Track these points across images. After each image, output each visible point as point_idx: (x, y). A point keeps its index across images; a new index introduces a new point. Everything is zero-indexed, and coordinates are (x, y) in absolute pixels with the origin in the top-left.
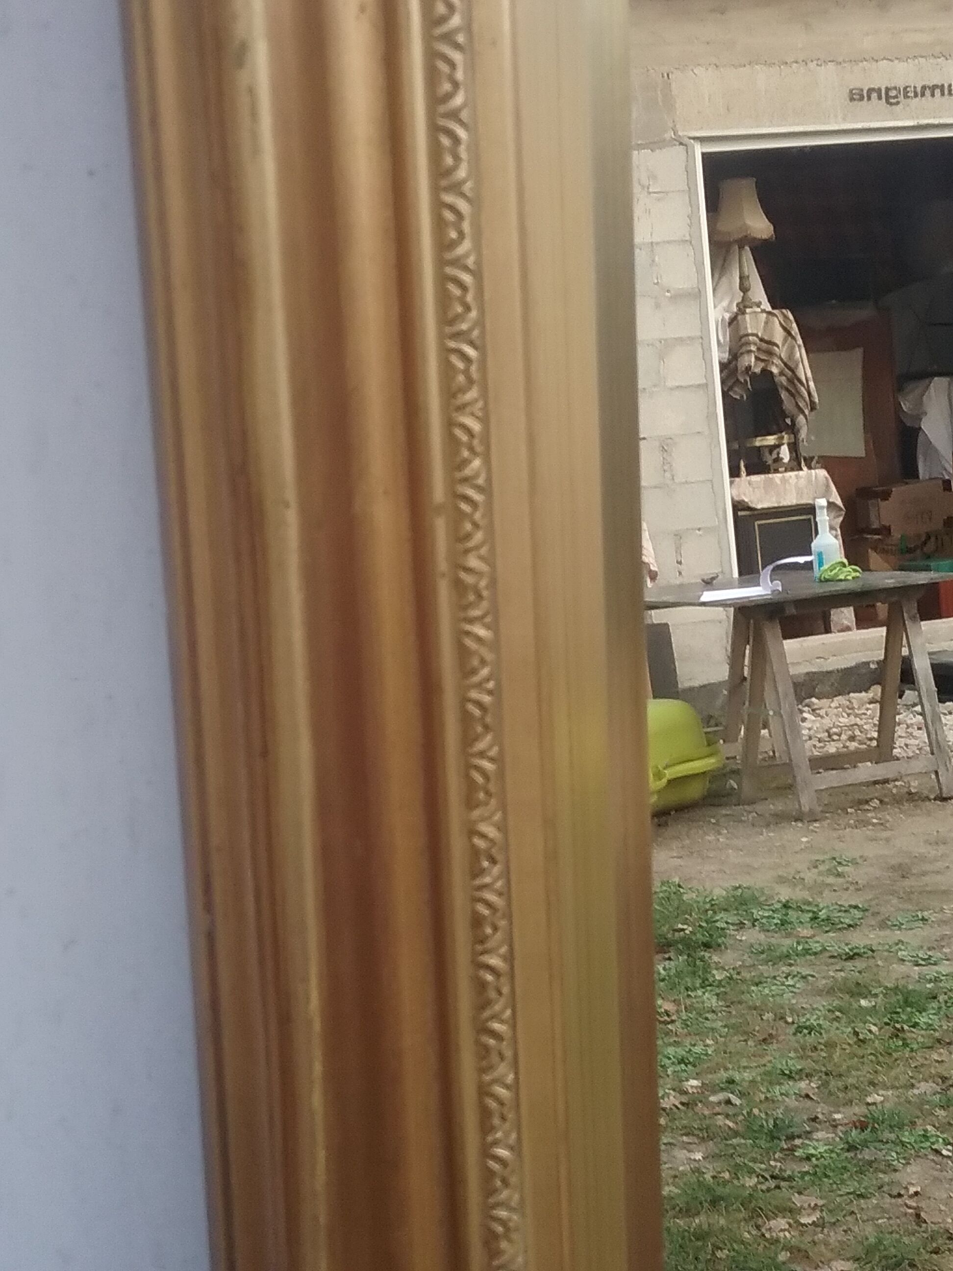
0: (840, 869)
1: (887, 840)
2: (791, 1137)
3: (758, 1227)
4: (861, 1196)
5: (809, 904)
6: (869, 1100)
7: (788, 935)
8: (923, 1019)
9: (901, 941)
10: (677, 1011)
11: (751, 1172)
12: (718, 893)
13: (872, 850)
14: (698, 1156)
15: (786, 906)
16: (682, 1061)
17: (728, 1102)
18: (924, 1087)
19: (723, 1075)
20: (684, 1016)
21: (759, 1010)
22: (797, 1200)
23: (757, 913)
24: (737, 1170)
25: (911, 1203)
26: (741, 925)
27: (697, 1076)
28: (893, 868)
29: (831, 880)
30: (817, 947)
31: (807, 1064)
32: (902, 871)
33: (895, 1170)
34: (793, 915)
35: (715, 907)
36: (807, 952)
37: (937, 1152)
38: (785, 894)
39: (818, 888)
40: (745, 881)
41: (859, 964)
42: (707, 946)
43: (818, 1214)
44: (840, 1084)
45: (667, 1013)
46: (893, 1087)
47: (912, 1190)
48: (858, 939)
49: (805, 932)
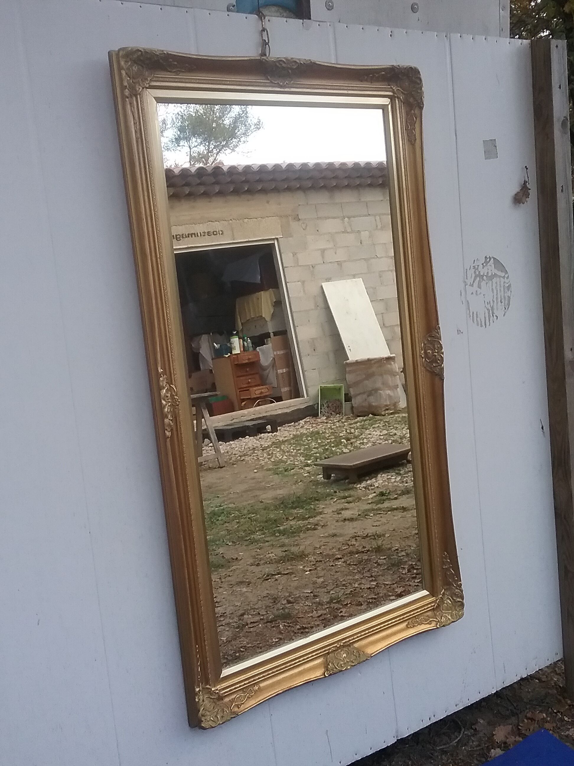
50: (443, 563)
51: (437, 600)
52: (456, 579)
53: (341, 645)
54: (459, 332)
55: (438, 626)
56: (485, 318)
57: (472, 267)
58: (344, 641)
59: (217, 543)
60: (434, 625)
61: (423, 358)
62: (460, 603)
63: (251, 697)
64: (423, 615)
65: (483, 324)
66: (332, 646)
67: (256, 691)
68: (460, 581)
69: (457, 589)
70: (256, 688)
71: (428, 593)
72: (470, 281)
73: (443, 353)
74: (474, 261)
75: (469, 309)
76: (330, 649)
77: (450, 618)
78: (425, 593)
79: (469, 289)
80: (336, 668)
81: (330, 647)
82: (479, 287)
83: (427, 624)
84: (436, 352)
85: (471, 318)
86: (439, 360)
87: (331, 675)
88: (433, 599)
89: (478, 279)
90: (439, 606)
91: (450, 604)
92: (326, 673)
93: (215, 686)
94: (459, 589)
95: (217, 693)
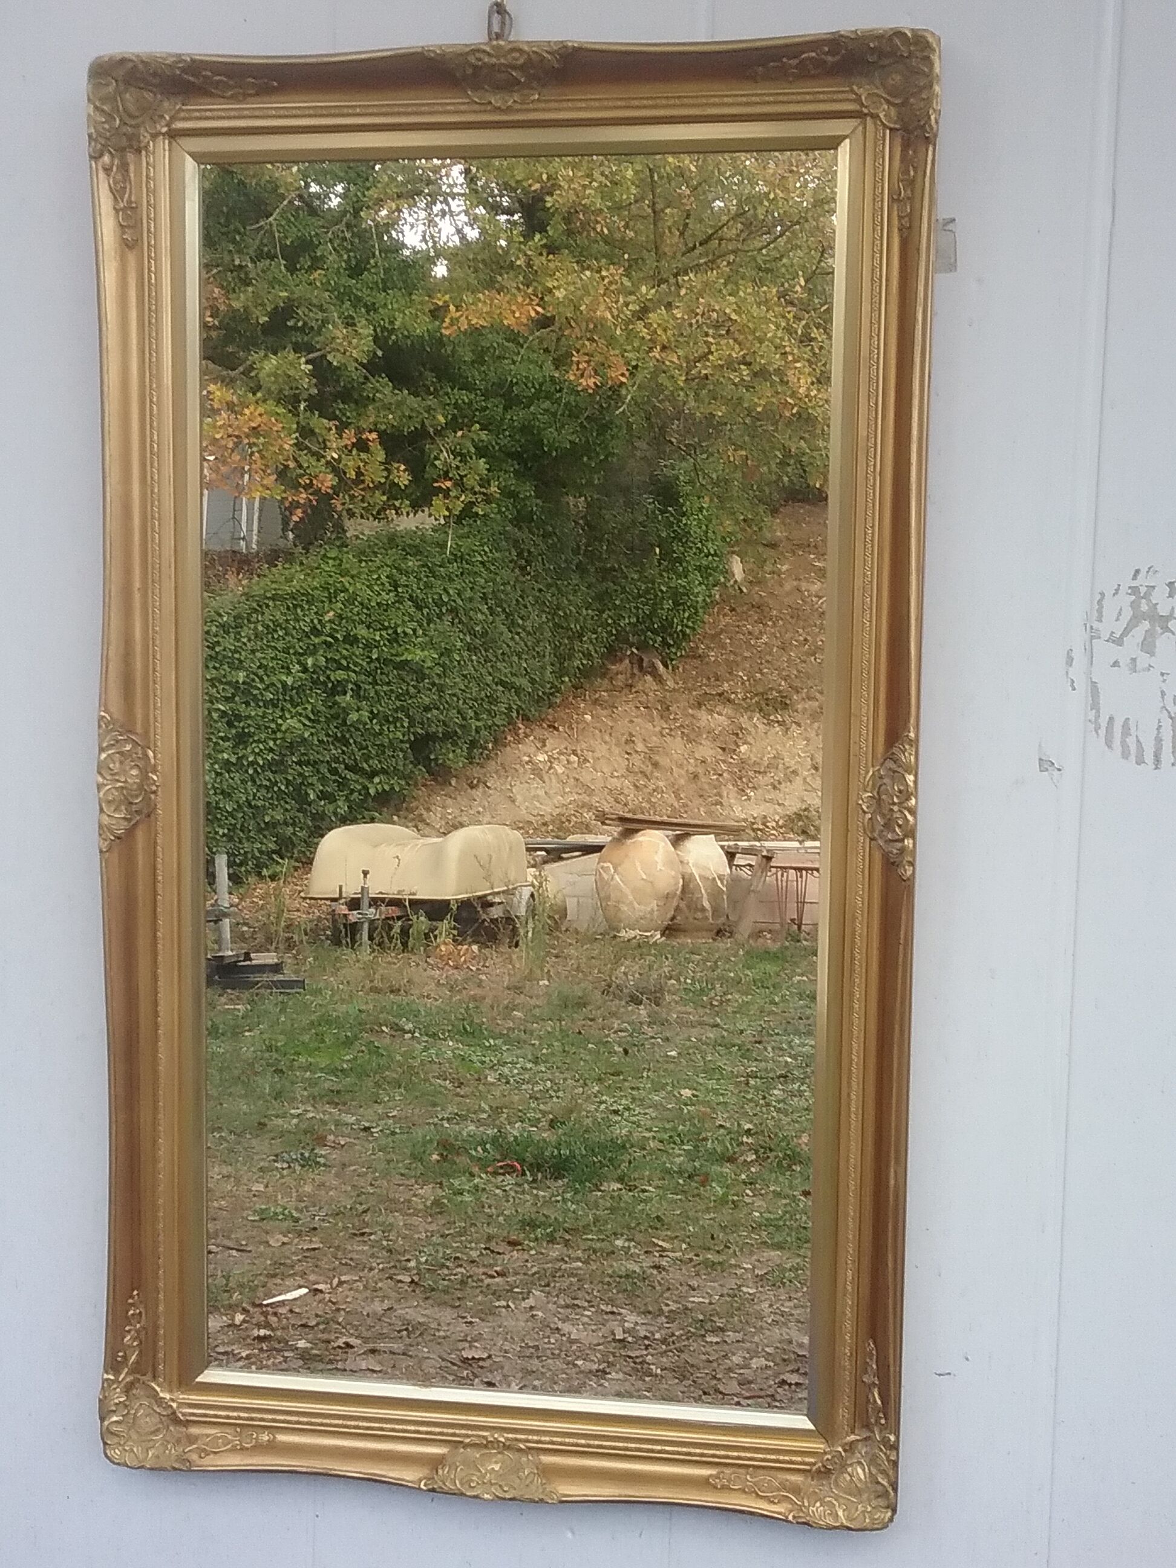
50: (865, 1369)
51: (825, 1453)
53: (499, 1441)
54: (1045, 764)
55: (790, 1518)
56: (1159, 740)
57: (1124, 589)
58: (510, 1436)
60: (783, 1510)
61: (864, 812)
63: (241, 1449)
64: (772, 1473)
65: (1149, 757)
66: (474, 1433)
67: (258, 1444)
69: (880, 1449)
70: (264, 1437)
71: (811, 1427)
72: (1111, 625)
73: (913, 812)
74: (1137, 572)
75: (1095, 706)
76: (468, 1436)
77: (840, 1513)
78: (803, 1422)
79: (1105, 651)
80: (455, 1484)
81: (470, 1432)
82: (1148, 646)
83: (762, 1497)
84: (894, 804)
85: (1102, 732)
86: (900, 826)
87: (433, 1490)
88: (819, 1446)
89: (1146, 625)
90: (824, 1473)
91: (860, 1480)
92: (423, 1483)
93: (171, 1391)
94: (885, 1454)
95: (171, 1406)
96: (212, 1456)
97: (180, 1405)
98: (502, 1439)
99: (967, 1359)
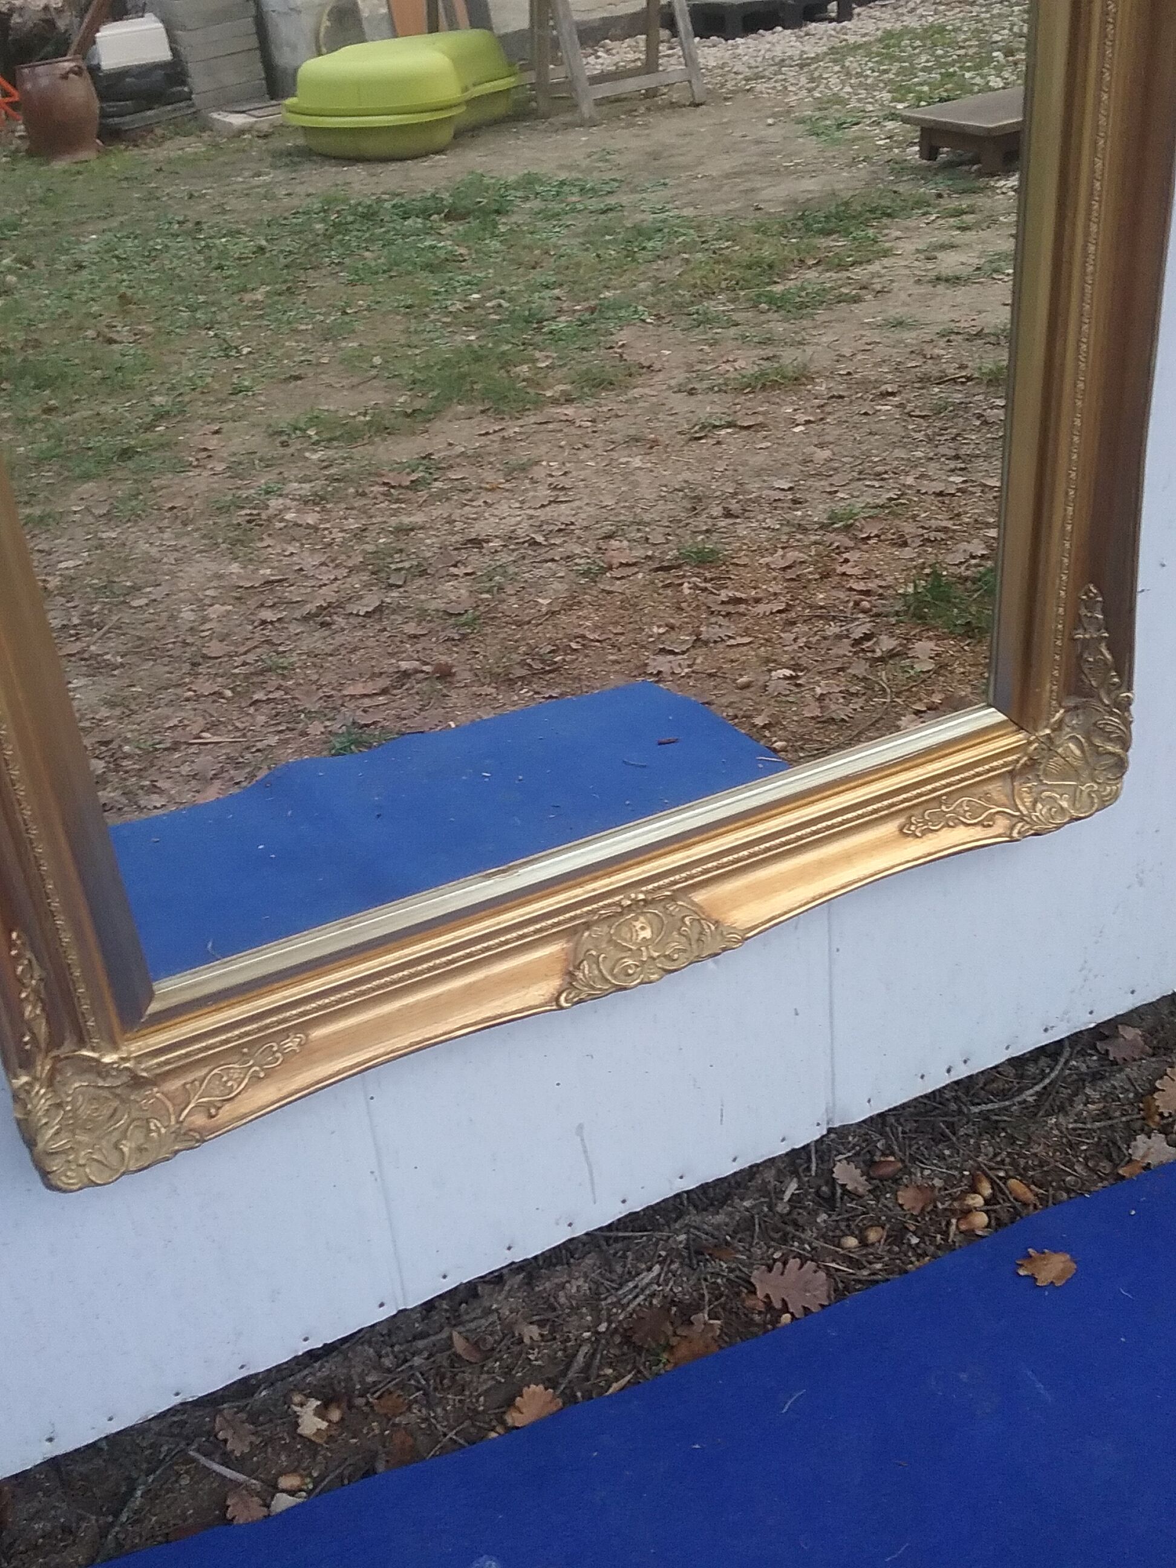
0: (608, 157)
1: (648, 135)
2: (540, 322)
3: (508, 372)
4: (583, 349)
5: (578, 179)
6: (602, 296)
7: (562, 202)
8: (650, 245)
9: (644, 199)
10: (469, 254)
11: (508, 342)
12: (512, 178)
13: (634, 143)
14: (472, 338)
15: (562, 183)
16: (468, 283)
17: (500, 306)
18: (642, 286)
19: (499, 288)
20: (474, 256)
21: (530, 248)
22: (538, 354)
23: (539, 189)
24: (497, 344)
25: (619, 351)
26: (526, 199)
27: (478, 292)
28: (648, 154)
29: (600, 164)
30: (580, 206)
31: (561, 278)
32: (656, 156)
33: (612, 334)
34: (566, 189)
35: (507, 187)
36: (573, 210)
37: (644, 321)
38: (563, 176)
39: (589, 170)
40: (534, 169)
41: (610, 215)
42: (498, 212)
43: (550, 361)
44: (582, 287)
45: (461, 255)
46: (621, 288)
47: (620, 343)
48: (612, 201)
49: (574, 199)
50: (1078, 622)
51: (1030, 743)
52: (1116, 680)
53: (636, 902)
55: (1016, 834)
58: (652, 886)
59: (623, 313)
60: (1002, 830)
62: (1112, 761)
63: (267, 1076)
64: (968, 791)
66: (601, 904)
67: (289, 1056)
68: (1129, 689)
69: (1112, 714)
70: (292, 1043)
71: (1005, 718)
76: (589, 914)
77: (1066, 804)
78: (991, 716)
80: (607, 980)
81: (597, 905)
83: (976, 824)
87: (581, 1003)
88: (1018, 738)
90: (1032, 765)
91: (1075, 757)
92: (562, 998)
93: (116, 1048)
94: (1119, 716)
95: (127, 1069)
96: (227, 1107)
97: (139, 1059)
98: (641, 896)
99: (1163, 565)
